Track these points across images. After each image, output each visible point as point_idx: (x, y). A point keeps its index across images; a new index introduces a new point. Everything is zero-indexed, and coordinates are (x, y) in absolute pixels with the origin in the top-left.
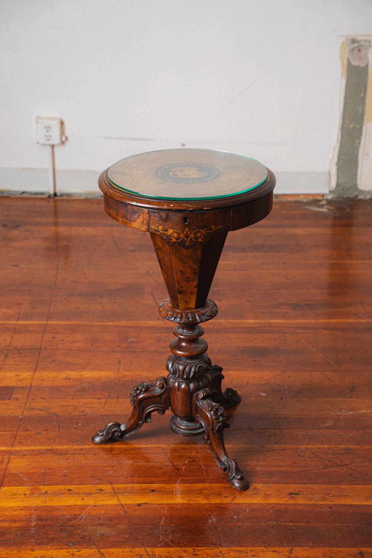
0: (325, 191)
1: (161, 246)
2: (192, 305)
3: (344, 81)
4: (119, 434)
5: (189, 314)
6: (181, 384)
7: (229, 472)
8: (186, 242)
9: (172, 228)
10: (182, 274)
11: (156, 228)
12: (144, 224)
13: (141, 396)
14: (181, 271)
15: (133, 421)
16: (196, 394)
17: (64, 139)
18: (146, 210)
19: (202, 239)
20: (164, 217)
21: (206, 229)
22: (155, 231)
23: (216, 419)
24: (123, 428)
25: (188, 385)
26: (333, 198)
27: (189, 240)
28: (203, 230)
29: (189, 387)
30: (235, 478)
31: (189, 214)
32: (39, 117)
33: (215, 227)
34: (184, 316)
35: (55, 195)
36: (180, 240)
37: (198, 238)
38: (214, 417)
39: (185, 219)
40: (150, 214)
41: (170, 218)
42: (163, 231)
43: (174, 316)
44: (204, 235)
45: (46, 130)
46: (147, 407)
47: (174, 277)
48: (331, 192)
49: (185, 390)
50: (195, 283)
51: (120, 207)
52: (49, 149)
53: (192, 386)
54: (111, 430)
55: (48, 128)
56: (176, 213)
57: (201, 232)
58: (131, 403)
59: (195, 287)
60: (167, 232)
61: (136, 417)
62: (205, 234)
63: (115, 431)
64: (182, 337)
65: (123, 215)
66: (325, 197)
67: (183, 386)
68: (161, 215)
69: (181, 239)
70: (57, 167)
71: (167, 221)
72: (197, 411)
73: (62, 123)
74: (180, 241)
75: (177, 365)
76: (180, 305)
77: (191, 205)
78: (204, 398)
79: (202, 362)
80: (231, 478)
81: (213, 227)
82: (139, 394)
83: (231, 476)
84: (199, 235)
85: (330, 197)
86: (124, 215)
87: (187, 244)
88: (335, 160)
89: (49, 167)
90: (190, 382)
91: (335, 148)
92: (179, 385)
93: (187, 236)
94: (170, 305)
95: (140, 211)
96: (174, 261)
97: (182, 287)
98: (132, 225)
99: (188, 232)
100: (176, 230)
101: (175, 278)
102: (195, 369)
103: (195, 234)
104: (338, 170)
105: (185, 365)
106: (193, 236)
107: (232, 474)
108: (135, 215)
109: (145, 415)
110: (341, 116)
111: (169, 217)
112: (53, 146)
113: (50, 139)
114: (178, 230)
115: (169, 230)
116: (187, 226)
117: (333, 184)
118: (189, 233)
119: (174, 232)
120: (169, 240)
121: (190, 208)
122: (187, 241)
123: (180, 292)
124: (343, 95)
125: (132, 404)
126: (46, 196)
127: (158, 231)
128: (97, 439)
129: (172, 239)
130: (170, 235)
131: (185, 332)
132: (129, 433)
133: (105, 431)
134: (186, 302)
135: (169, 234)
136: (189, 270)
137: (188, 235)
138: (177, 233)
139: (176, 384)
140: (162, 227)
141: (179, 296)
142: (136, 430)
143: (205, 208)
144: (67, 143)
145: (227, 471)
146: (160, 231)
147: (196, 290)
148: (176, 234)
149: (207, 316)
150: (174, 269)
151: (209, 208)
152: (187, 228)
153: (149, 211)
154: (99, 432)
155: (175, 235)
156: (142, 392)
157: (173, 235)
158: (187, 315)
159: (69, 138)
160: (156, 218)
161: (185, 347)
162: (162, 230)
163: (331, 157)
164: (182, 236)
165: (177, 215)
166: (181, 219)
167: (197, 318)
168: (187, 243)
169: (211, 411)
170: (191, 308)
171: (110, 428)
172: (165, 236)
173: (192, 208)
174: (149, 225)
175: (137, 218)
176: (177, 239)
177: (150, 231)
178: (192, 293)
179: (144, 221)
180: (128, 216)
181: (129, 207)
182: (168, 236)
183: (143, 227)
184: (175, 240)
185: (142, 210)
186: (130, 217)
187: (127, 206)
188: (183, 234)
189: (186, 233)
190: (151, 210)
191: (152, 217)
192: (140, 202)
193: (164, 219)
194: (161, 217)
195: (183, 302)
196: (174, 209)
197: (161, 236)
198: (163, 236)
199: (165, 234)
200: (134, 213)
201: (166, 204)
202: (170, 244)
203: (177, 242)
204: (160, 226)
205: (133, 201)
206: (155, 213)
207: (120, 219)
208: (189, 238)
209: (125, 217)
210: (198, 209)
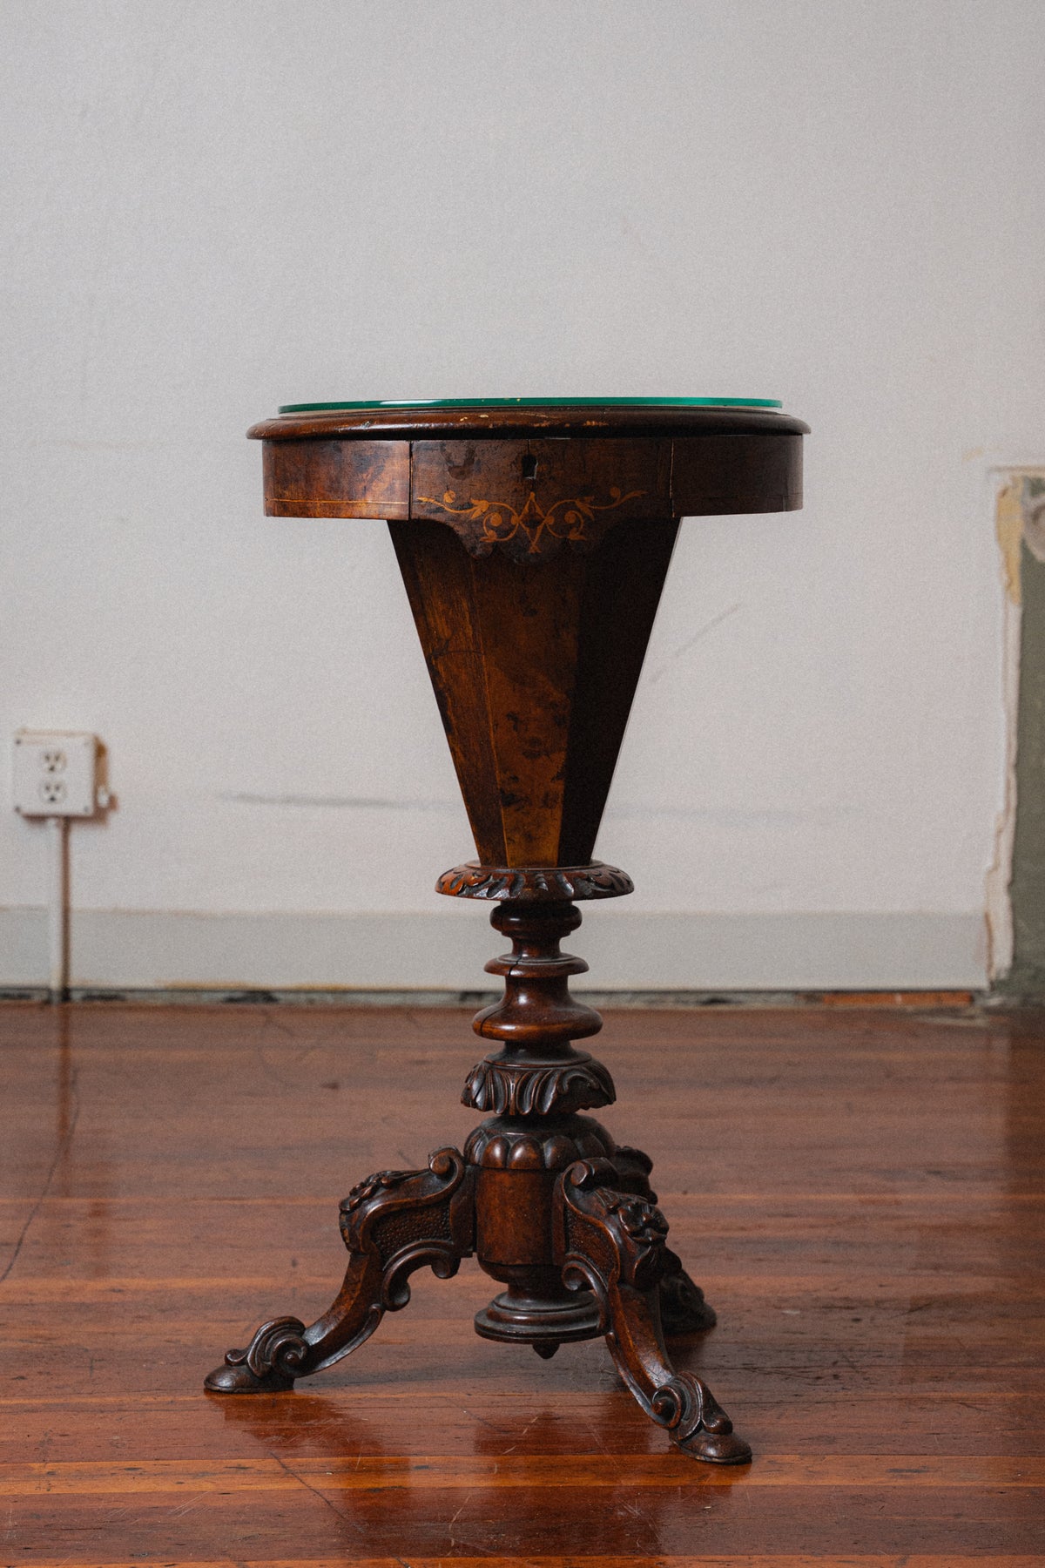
0: (978, 980)
2: (550, 850)
3: (1015, 612)
4: (301, 1356)
5: (540, 875)
6: (512, 1145)
7: (681, 1418)
8: (529, 542)
9: (485, 497)
10: (515, 728)
11: (432, 501)
12: (394, 493)
13: (372, 1207)
14: (512, 716)
15: (344, 1309)
16: (563, 1175)
17: (103, 800)
18: (402, 444)
19: (581, 534)
20: (459, 461)
21: (592, 498)
22: (431, 512)
23: (633, 1234)
24: (314, 1337)
25: (535, 1145)
26: (1002, 1005)
27: (537, 537)
28: (582, 501)
29: (541, 1153)
30: (702, 1431)
31: (538, 444)
32: (24, 731)
33: (623, 495)
34: (521, 880)
35: (66, 993)
36: (511, 536)
37: (569, 528)
38: (626, 1227)
39: (527, 463)
40: (414, 456)
41: (479, 461)
42: (456, 509)
43: (490, 883)
44: (587, 518)
45: (47, 766)
46: (396, 1251)
47: (489, 742)
48: (995, 986)
49: (524, 1167)
50: (560, 758)
51: (317, 463)
52: (53, 832)
53: (549, 1153)
54: (272, 1344)
55: (54, 760)
56: (495, 443)
57: (577, 509)
58: (343, 1235)
59: (558, 777)
60: (468, 511)
61: (359, 1286)
62: (591, 515)
63: (286, 1347)
64: (513, 973)
65: (328, 483)
66: (980, 1002)
67: (518, 1153)
68: (450, 454)
69: (515, 531)
70: (76, 903)
71: (469, 472)
72: (567, 1239)
73: (100, 751)
74: (511, 539)
75: (501, 1077)
77: (547, 414)
78: (588, 1186)
79: (585, 1069)
80: (690, 1433)
81: (615, 492)
82: (370, 1197)
83: (688, 1426)
84: (570, 517)
85: (995, 1001)
86: (332, 482)
87: (534, 547)
88: (1004, 874)
89: (49, 898)
90: (543, 1138)
91: (999, 832)
92: (507, 1151)
93: (532, 521)
95: (383, 451)
96: (489, 677)
97: (515, 778)
98: (355, 508)
99: (537, 507)
100: (499, 501)
101: (493, 743)
102: (560, 1083)
103: (560, 513)
104: (1014, 907)
105: (526, 1071)
106: (554, 519)
107: (691, 1418)
108: (365, 470)
109: (389, 1279)
110: (1014, 725)
111: (476, 459)
112: (67, 822)
113: (58, 795)
114: (504, 501)
115: (473, 501)
116: (533, 486)
117: (1003, 959)
118: (538, 510)
119: (490, 508)
120: (477, 537)
121: (543, 422)
122: (533, 536)
123: (509, 800)
124: (1014, 656)
125: (344, 1239)
126: (37, 998)
127: (440, 510)
128: (225, 1382)
129: (484, 535)
130: (479, 522)
131: (526, 958)
132: (335, 1356)
133: (253, 1347)
134: (529, 838)
135: (474, 516)
136: (539, 710)
137: (538, 517)
138: (501, 510)
139: (497, 1152)
140: (454, 496)
141: (507, 817)
142: (359, 1337)
143: (588, 423)
144: (114, 818)
145: (676, 1414)
146: (446, 509)
147: (559, 787)
148: (496, 515)
149: (597, 884)
150: (489, 708)
151: (600, 424)
152: (533, 494)
153: (411, 446)
154: (228, 1356)
155: (496, 520)
156: (382, 1191)
157: (489, 520)
158: (531, 877)
159: (123, 803)
160: (436, 468)
161: (527, 1007)
162: (451, 506)
163: (989, 863)
164: (515, 520)
165: (499, 450)
166: (513, 462)
167: (569, 886)
168: (534, 543)
169: (614, 1211)
170: (545, 863)
171: (271, 1335)
172: (461, 524)
173: (548, 420)
174: (411, 493)
175: (372, 481)
176: (502, 532)
177: (413, 517)
178: (547, 802)
179: (394, 484)
180: (344, 483)
181: (350, 447)
182: (473, 526)
183: (391, 505)
184: (495, 538)
185: (387, 449)
186: (350, 483)
187: (340, 450)
188: (519, 516)
189: (530, 509)
190: (415, 443)
191: (422, 466)
192: (382, 421)
193: (458, 467)
194: (449, 460)
195: (517, 837)
196: (491, 427)
197: (450, 529)
198: (456, 528)
199: (462, 518)
200: (363, 463)
201: (467, 414)
202: (478, 552)
203: (501, 543)
204: (446, 494)
205: (362, 422)
206: (430, 452)
207: (319, 502)
208: (540, 528)
209: (334, 487)
210: (568, 425)
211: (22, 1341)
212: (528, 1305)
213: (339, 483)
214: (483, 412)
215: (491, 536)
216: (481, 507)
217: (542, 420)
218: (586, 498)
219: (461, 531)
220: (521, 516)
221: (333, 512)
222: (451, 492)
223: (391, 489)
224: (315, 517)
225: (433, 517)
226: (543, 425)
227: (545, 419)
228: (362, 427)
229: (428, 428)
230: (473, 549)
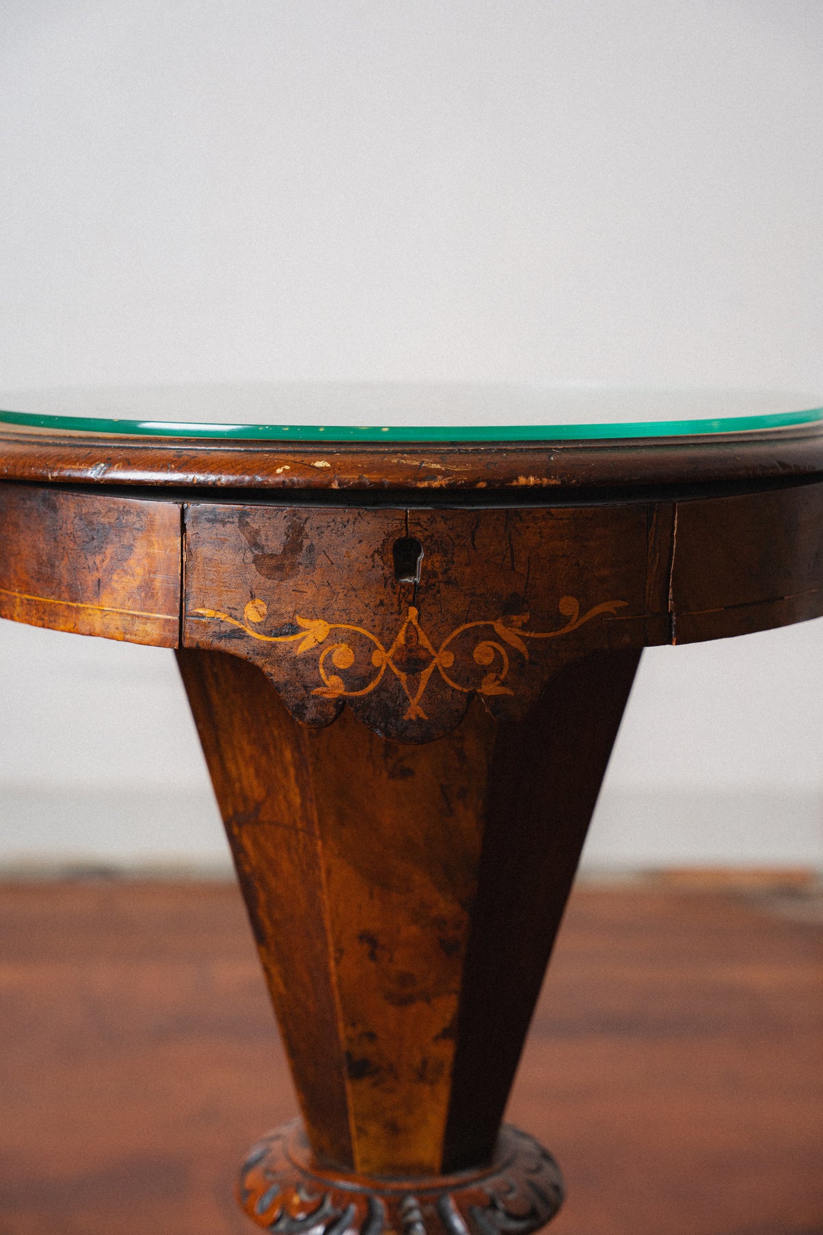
1: (256, 791)
2: (427, 1146)
5: (411, 1202)
8: (406, 699)
9: (323, 613)
10: (372, 956)
11: (222, 616)
12: (153, 596)
14: (368, 939)
18: (167, 509)
19: (503, 684)
20: (274, 543)
21: (526, 618)
22: (220, 636)
27: (422, 687)
28: (508, 623)
31: (424, 518)
33: (583, 611)
34: (379, 1212)
36: (370, 687)
37: (481, 672)
39: (402, 552)
40: (189, 532)
41: (311, 548)
42: (269, 634)
43: (327, 1215)
44: (515, 655)
47: (327, 976)
50: (447, 1008)
51: (16, 525)
56: (342, 514)
57: (497, 638)
59: (445, 1034)
60: (291, 639)
62: (523, 649)
65: (33, 565)
68: (257, 532)
69: (379, 678)
71: (293, 566)
74: (370, 694)
76: (360, 1149)
77: (442, 462)
81: (568, 605)
84: (483, 653)
86: (40, 564)
87: (415, 709)
93: (412, 662)
94: (303, 1155)
95: (132, 518)
96: (329, 872)
97: (371, 1036)
98: (82, 616)
99: (422, 634)
100: (349, 622)
101: (334, 979)
103: (464, 646)
106: (452, 658)
108: (100, 549)
111: (306, 543)
114: (359, 623)
115: (301, 621)
116: (415, 596)
118: (424, 641)
119: (333, 636)
120: (305, 687)
121: (434, 478)
122: (414, 688)
123: (360, 1069)
127: (238, 634)
129: (320, 683)
130: (310, 660)
134: (393, 1129)
135: (301, 649)
136: (414, 929)
137: (423, 654)
138: (355, 641)
140: (264, 609)
141: (357, 1095)
143: (522, 480)
146: (249, 632)
147: (446, 1051)
148: (344, 647)
149: (511, 1216)
150: (327, 924)
151: (545, 480)
152: (413, 612)
153: (183, 512)
155: (343, 656)
157: (329, 656)
158: (395, 1205)
160: (229, 555)
162: (258, 627)
164: (380, 658)
165: (350, 527)
166: (376, 551)
167: (460, 1226)
168: (414, 702)
170: (423, 1170)
172: (278, 661)
173: (445, 474)
174: (182, 600)
175: (111, 571)
176: (353, 678)
177: (186, 644)
178: (423, 1074)
179: (152, 580)
180: (62, 569)
181: (70, 506)
182: (301, 666)
183: (148, 618)
184: (341, 690)
185: (140, 512)
186: (74, 570)
187: (54, 509)
188: (387, 651)
189: (408, 639)
190: (194, 507)
191: (205, 551)
192: (128, 464)
193: (272, 556)
194: (255, 545)
195: (373, 1129)
196: (335, 486)
197: (257, 670)
198: (267, 669)
199: (280, 651)
200: (95, 537)
201: (290, 457)
202: (311, 714)
203: (352, 701)
204: (250, 605)
205: (91, 462)
206: (219, 526)
207: (18, 596)
208: (426, 673)
209: (45, 577)
210: (482, 485)
213: (53, 566)
214: (320, 455)
215: (334, 687)
216: (313, 633)
217: (433, 474)
218: (514, 618)
219: (277, 674)
220: (391, 652)
221: (45, 618)
222: (258, 602)
223: (147, 588)
224: (12, 618)
225: (223, 645)
226: (436, 484)
227: (438, 472)
228: (93, 474)
229: (214, 483)
230: (300, 709)
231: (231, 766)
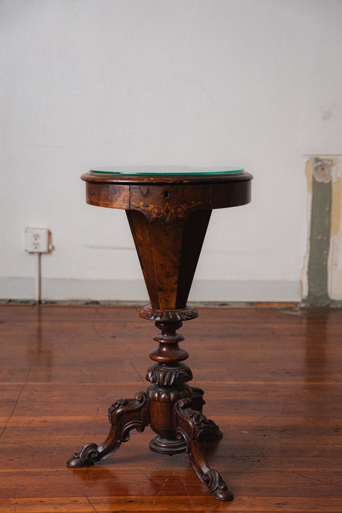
0: (298, 299)
1: (141, 239)
2: (173, 304)
3: (310, 196)
4: (96, 456)
5: (170, 313)
6: (161, 393)
7: (212, 484)
8: (166, 218)
9: (153, 204)
10: (162, 269)
11: (136, 204)
12: (125, 201)
13: (119, 411)
14: (161, 265)
15: (110, 441)
16: (176, 403)
17: (51, 248)
18: (127, 187)
19: (182, 215)
20: (145, 192)
21: (186, 204)
22: (136, 208)
23: (197, 425)
24: (100, 450)
25: (168, 394)
26: (305, 307)
27: (169, 216)
28: (183, 205)
29: (170, 396)
30: (218, 489)
31: (169, 188)
32: (28, 228)
33: (195, 203)
34: (164, 314)
35: (40, 302)
36: (161, 216)
37: (179, 213)
38: (195, 423)
39: (166, 193)
40: (131, 190)
41: (151, 193)
42: (144, 207)
43: (155, 315)
44: (184, 210)
45: (34, 238)
46: (125, 424)
47: (154, 273)
48: (303, 301)
49: (165, 401)
50: (176, 278)
51: (101, 190)
52: (36, 257)
53: (172, 396)
54: (87, 452)
55: (36, 237)
56: (156, 187)
57: (181, 207)
58: (109, 419)
59: (176, 283)
60: (148, 208)
61: (114, 435)
62: (186, 209)
63: (92, 453)
64: (162, 341)
65: (104, 197)
66: (299, 305)
67: (163, 396)
68: (142, 190)
69: (162, 214)
70: (43, 276)
71: (148, 196)
72: (177, 424)
73: (50, 234)
74: (160, 217)
75: (157, 373)
76: (161, 305)
77: (171, 179)
78: (184, 407)
79: (183, 370)
80: (214, 489)
81: (193, 202)
82: (118, 408)
83: (214, 487)
84: (179, 210)
85: (303, 305)
86: (106, 196)
88: (306, 270)
89: (36, 276)
90: (170, 392)
91: (305, 258)
92: (159, 395)
93: (167, 211)
94: (151, 308)
95: (121, 188)
96: (154, 253)
97: (162, 284)
98: (113, 205)
100: (157, 205)
101: (156, 273)
102: (175, 375)
103: (176, 209)
104: (309, 279)
105: (165, 371)
106: (174, 211)
107: (215, 484)
108: (116, 194)
109: (123, 433)
110: (309, 228)
111: (150, 192)
112: (40, 254)
113: (38, 246)
114: (159, 205)
115: (149, 205)
116: (168, 201)
117: (305, 293)
118: (169, 208)
119: (154, 207)
120: (150, 216)
121: (170, 181)
122: (167, 216)
123: (160, 290)
124: (310, 208)
125: (110, 420)
126: (32, 303)
127: (139, 207)
128: (73, 463)
129: (152, 215)
130: (151, 211)
131: (165, 336)
132: (107, 455)
133: (82, 453)
134: (167, 301)
135: (149, 209)
136: (170, 264)
137: (169, 210)
138: (158, 208)
139: (156, 395)
141: (160, 295)
142: (114, 450)
143: (184, 181)
144: (54, 253)
145: (210, 482)
146: (141, 207)
147: (176, 286)
148: (156, 209)
149: (187, 316)
150: (154, 263)
151: (188, 182)
152: (167, 203)
153: (130, 187)
154: (74, 455)
155: (156, 211)
156: (121, 406)
157: (154, 210)
158: (167, 313)
159: (56, 248)
160: (137, 194)
161: (165, 352)
162: (142, 206)
163: (302, 266)
164: (162, 211)
165: (157, 189)
166: (161, 193)
167: (178, 317)
168: (168, 218)
169: (192, 417)
170: (172, 308)
171: (87, 449)
172: (145, 212)
173: (172, 180)
174: (130, 202)
175: (118, 197)
176: (158, 214)
177: (130, 209)
178: (172, 291)
179: (125, 199)
180: (110, 197)
181: (111, 187)
182: (149, 212)
183: (124, 205)
184: (156, 216)
185: (123, 187)
186: (111, 197)
187: (108, 187)
188: (163, 209)
189: (167, 208)
190: (131, 186)
191: (133, 194)
192: (120, 179)
193: (145, 194)
194: (142, 192)
195: (163, 301)
196: (154, 182)
197: (142, 213)
198: (144, 213)
199: (146, 210)
200: (115, 192)
201: (147, 178)
202: (151, 220)
203: (158, 218)
204: (141, 202)
205: (114, 179)
206: (136, 189)
207: (102, 202)
208: (170, 213)
209: (107, 199)
210: (178, 182)
211: (13, 443)
212: (166, 441)
213: (108, 197)
214: (152, 178)
215: (155, 216)
216: (151, 207)
217: (170, 180)
218: (184, 204)
219: (145, 214)
220: (164, 209)
221: (106, 206)
222: (142, 202)
223: (124, 200)
224: (101, 206)
225: (136, 209)
226: (170, 182)
227: (171, 180)
228: (114, 181)
229: (135, 182)
230: (149, 219)
231: (137, 235)
